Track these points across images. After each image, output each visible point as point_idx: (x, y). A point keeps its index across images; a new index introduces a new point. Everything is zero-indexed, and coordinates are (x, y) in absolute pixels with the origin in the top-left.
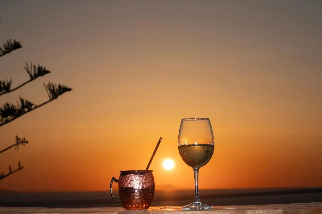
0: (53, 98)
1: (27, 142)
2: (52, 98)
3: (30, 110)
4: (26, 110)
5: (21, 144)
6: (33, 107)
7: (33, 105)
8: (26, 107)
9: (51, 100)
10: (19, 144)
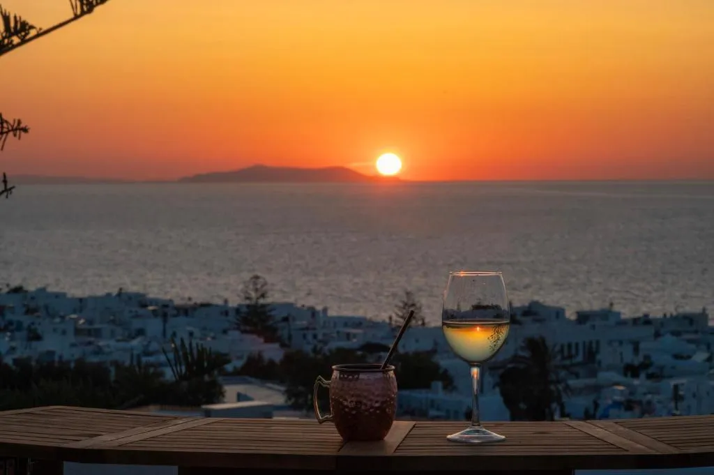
0: (83, 13)
1: (25, 130)
2: (79, 12)
3: (24, 41)
4: (16, 40)
5: (11, 134)
6: (33, 33)
7: (32, 27)
8: (16, 33)
9: (76, 17)
10: (7, 133)
